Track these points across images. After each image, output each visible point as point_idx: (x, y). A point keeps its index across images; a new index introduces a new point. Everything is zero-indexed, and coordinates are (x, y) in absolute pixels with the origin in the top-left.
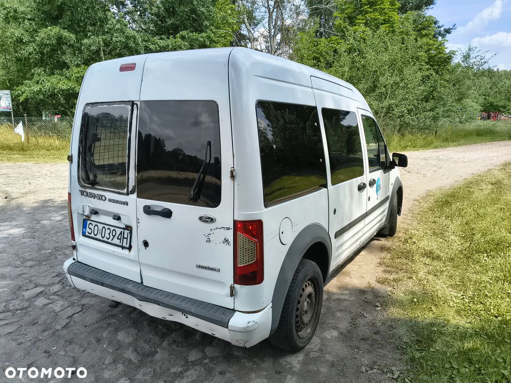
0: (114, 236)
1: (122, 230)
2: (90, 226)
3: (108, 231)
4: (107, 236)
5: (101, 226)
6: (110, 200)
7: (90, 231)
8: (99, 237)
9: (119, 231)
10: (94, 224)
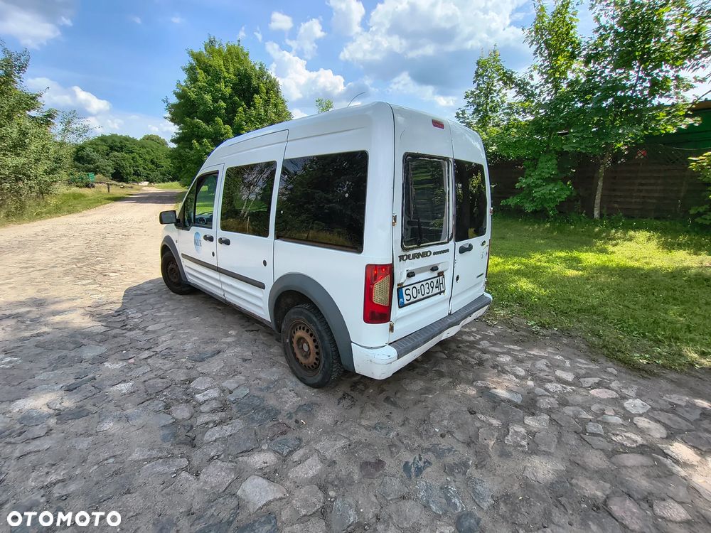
0: (432, 288)
1: (438, 278)
2: (408, 292)
3: (426, 286)
4: (427, 291)
5: (418, 286)
6: (435, 253)
7: (408, 297)
8: (420, 296)
9: (435, 280)
10: (411, 287)
